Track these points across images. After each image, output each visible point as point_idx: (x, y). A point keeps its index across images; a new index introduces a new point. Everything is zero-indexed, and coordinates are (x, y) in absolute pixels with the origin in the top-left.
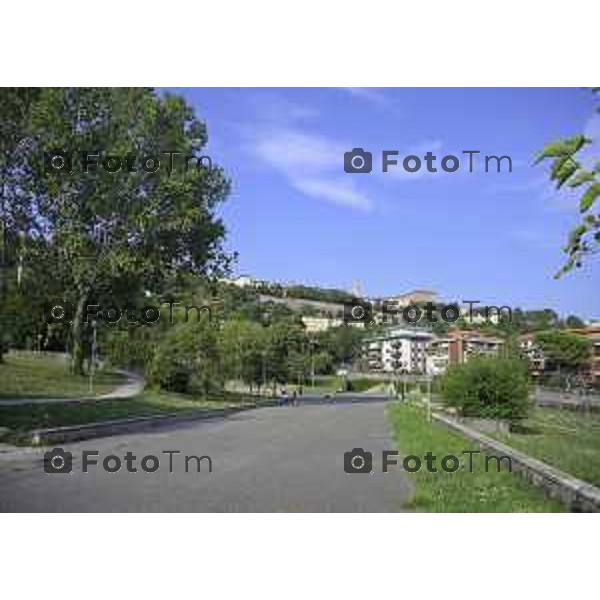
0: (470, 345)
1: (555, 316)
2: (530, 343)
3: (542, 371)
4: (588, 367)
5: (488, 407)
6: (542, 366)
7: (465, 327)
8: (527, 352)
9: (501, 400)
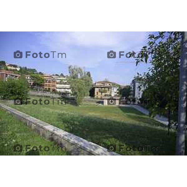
0: (8, 75)
1: (36, 71)
2: (29, 78)
3: (32, 86)
4: (44, 85)
5: (14, 96)
6: (32, 84)
7: (7, 69)
8: (28, 80)
9: (19, 94)
